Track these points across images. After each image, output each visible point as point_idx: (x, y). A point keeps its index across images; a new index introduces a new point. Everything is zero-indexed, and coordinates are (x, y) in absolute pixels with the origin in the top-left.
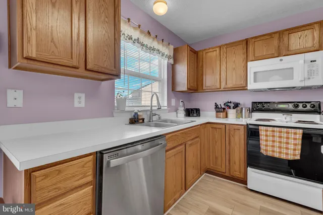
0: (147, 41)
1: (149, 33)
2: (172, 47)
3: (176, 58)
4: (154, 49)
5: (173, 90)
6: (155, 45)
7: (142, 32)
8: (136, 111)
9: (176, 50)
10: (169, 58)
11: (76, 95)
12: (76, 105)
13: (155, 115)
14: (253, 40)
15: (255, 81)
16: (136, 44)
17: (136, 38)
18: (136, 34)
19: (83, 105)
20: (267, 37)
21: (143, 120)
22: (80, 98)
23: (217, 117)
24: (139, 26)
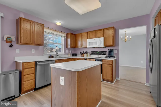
0: (55, 33)
1: (56, 30)
2: (65, 34)
3: (67, 37)
4: (58, 35)
5: (67, 47)
6: (59, 33)
7: (53, 30)
8: (51, 54)
9: (67, 34)
10: (65, 37)
11: (32, 50)
12: (32, 52)
13: (58, 55)
14: (89, 32)
15: (89, 45)
16: (51, 34)
17: (51, 33)
18: (51, 31)
19: (34, 52)
20: (92, 32)
21: (53, 57)
22: (33, 50)
23: (81, 56)
24: (52, 29)
